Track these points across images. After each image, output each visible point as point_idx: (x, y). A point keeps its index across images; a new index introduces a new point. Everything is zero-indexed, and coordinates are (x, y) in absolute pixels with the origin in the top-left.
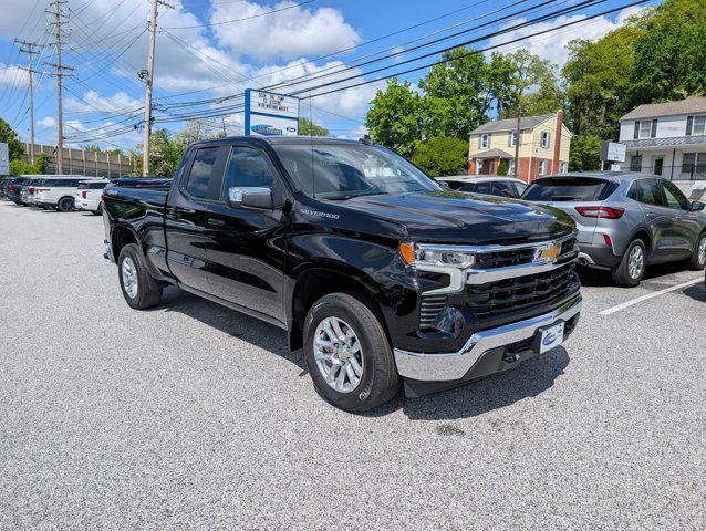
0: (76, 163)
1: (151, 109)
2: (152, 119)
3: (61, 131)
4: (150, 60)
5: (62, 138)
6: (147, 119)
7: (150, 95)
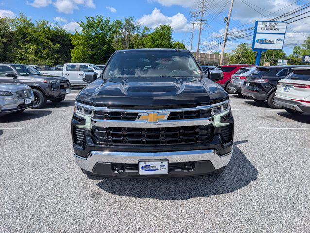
0: (202, 59)
1: (227, 35)
2: (227, 39)
3: (198, 47)
4: (230, 13)
5: (199, 49)
6: (225, 39)
7: (227, 29)
